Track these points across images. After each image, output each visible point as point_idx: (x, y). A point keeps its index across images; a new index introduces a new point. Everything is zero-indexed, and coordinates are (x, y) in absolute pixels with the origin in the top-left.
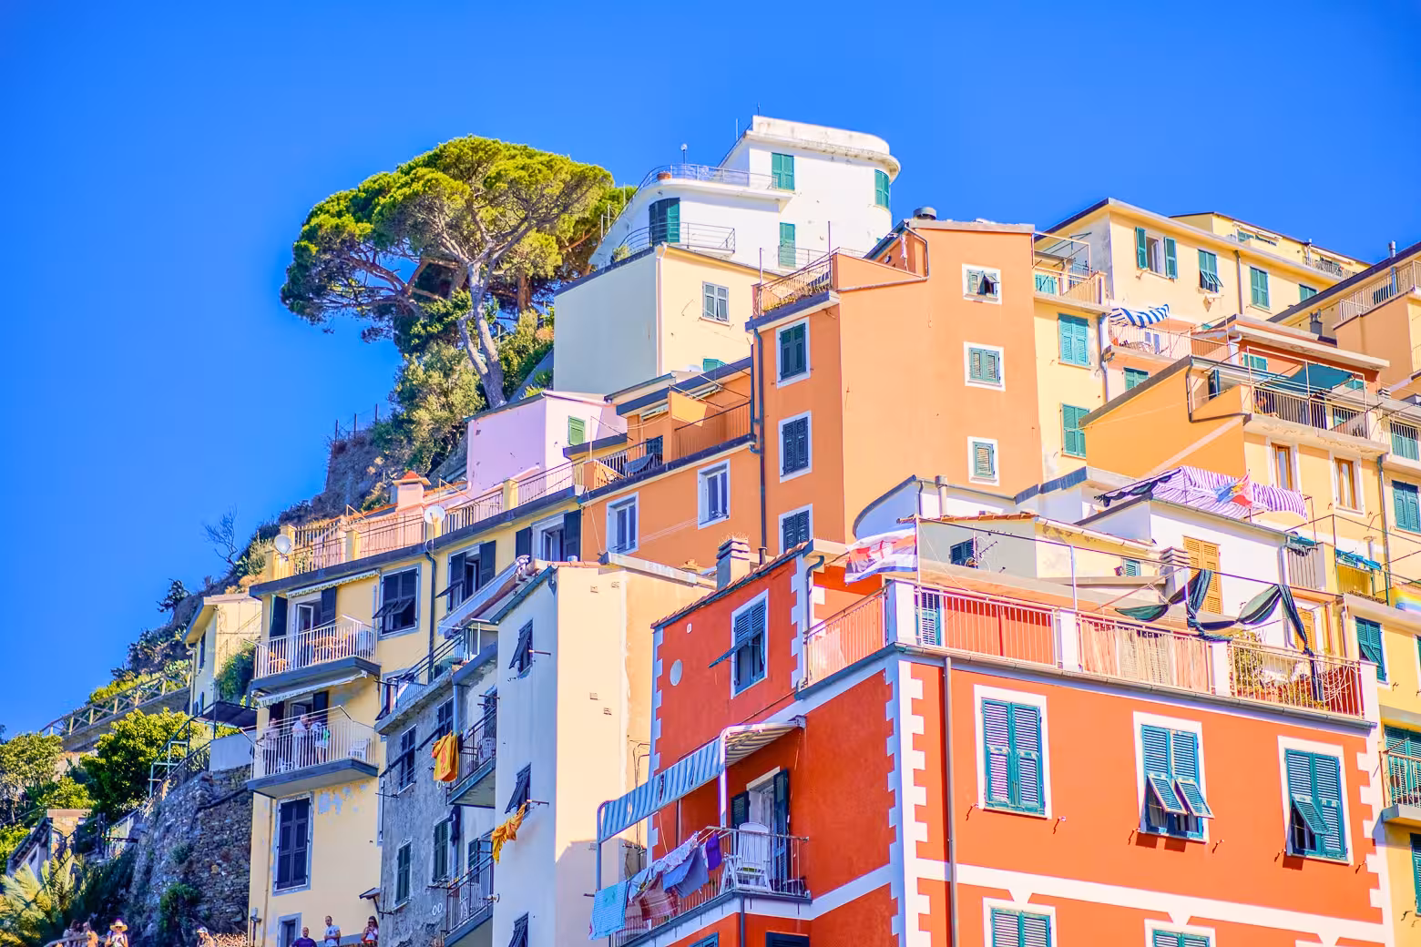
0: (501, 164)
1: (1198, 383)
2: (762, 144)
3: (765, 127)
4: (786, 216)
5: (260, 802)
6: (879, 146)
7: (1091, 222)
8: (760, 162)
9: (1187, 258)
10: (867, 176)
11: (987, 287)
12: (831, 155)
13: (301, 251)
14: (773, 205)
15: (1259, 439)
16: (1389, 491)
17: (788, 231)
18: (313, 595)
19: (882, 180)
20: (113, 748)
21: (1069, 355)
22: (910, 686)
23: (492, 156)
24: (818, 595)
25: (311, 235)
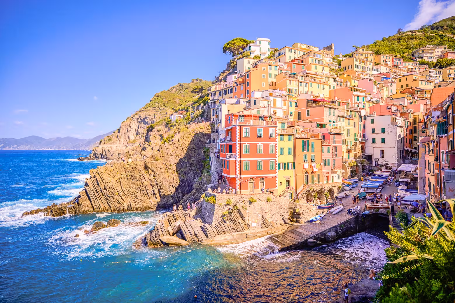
0: (236, 44)
1: (284, 74)
2: (258, 40)
3: (259, 39)
4: (260, 47)
5: (211, 109)
6: (269, 40)
7: (285, 48)
8: (258, 42)
9: (293, 51)
10: (267, 43)
11: (264, 69)
12: (264, 41)
13: (223, 49)
14: (259, 46)
15: (288, 80)
16: (299, 83)
17: (260, 48)
18: (214, 93)
19: (269, 43)
20: (204, 100)
21: (275, 70)
22: (238, 128)
23: (236, 43)
24: (233, 117)
25: (224, 47)
